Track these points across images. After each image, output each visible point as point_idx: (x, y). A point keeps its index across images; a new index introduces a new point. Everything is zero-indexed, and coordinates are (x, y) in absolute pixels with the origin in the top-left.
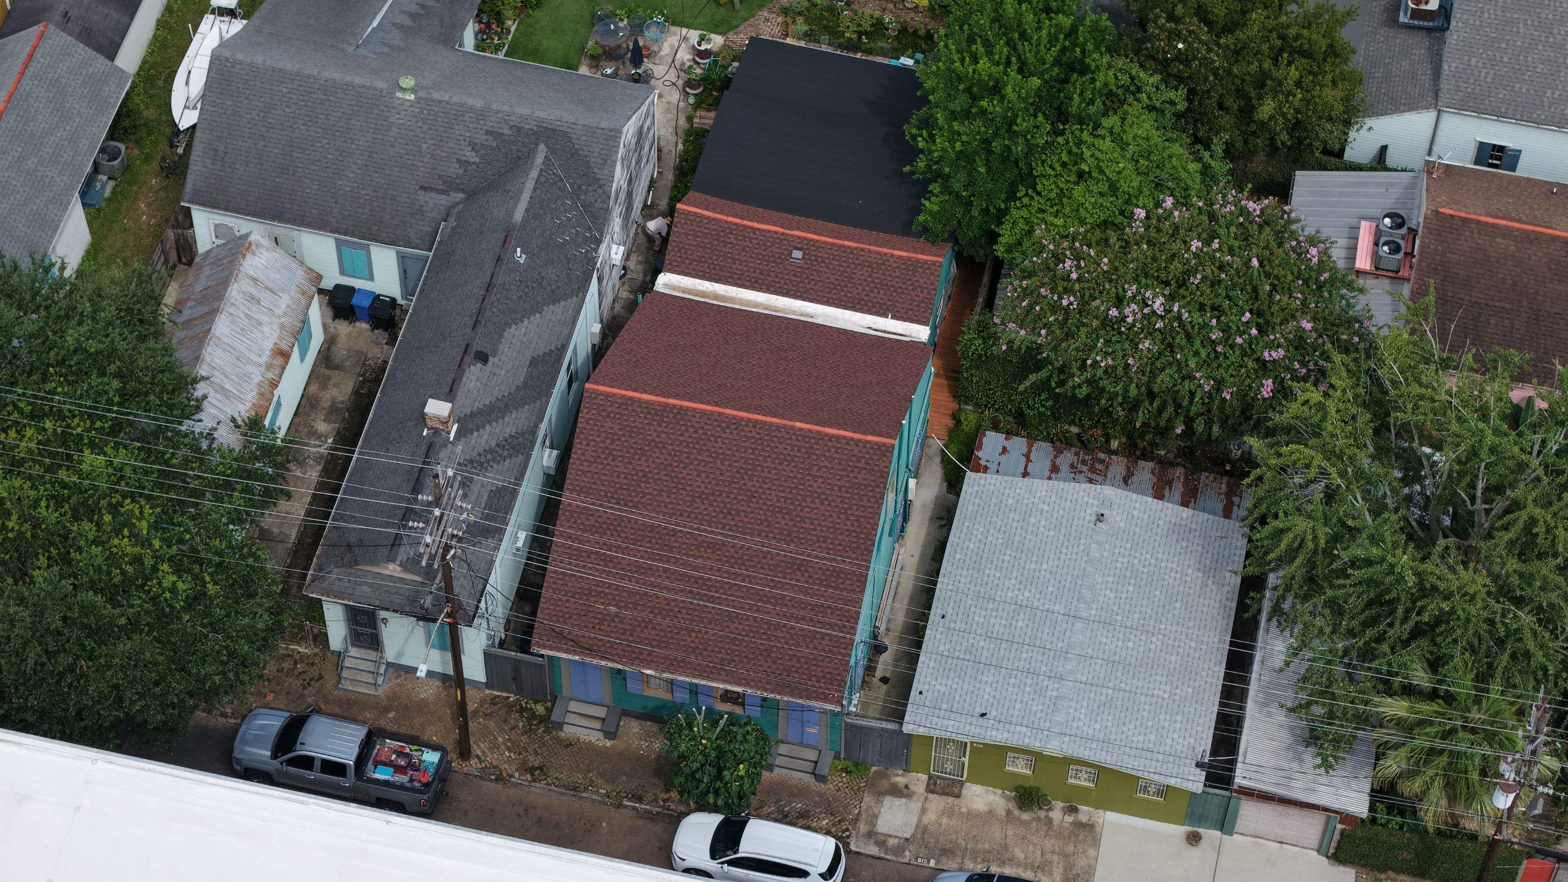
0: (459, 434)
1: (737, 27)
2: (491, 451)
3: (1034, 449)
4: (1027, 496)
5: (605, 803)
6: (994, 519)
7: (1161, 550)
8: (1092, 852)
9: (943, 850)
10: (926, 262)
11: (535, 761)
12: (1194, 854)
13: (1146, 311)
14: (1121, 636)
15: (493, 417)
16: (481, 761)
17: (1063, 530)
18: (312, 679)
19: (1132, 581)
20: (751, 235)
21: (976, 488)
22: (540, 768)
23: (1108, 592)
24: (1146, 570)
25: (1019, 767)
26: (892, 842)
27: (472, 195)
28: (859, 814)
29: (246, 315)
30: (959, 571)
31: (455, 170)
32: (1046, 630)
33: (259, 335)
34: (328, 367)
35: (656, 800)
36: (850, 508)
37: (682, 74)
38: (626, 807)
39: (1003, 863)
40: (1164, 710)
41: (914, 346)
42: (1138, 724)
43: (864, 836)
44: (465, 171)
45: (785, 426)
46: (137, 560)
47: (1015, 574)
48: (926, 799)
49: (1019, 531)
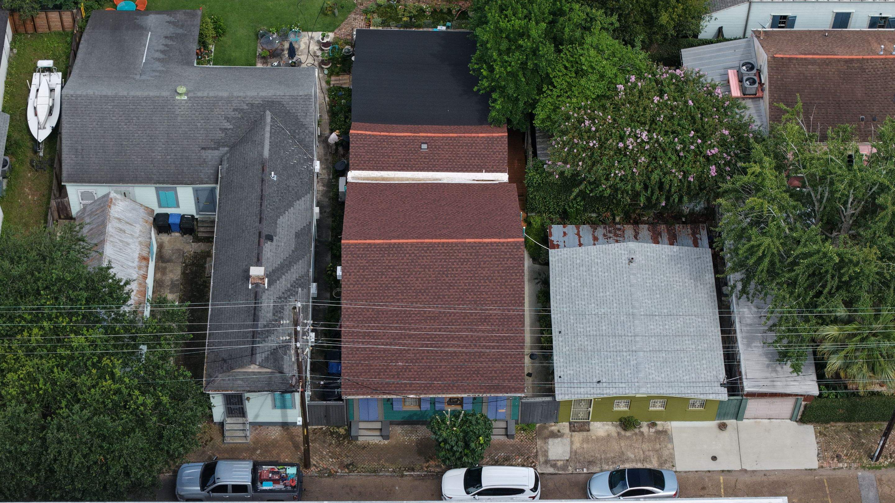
0: (269, 284)
1: (339, 25)
2: (289, 290)
3: (580, 230)
4: (587, 256)
5: (394, 476)
6: (572, 273)
7: (668, 272)
8: (670, 446)
9: (589, 462)
10: (498, 137)
11: (347, 461)
12: (725, 435)
13: (639, 141)
14: (661, 323)
15: (285, 270)
16: (317, 467)
17: (612, 272)
18: (207, 441)
19: (658, 292)
20: (396, 140)
21: (557, 258)
22: (352, 464)
23: (646, 301)
24: (663, 284)
25: (622, 408)
26: (560, 463)
27: (233, 147)
28: (537, 452)
29: (120, 240)
30: (561, 305)
31: (220, 135)
32: (620, 328)
33: (129, 250)
34: (163, 262)
35: (422, 468)
36: (506, 282)
37: (316, 58)
38: (406, 475)
39: (623, 462)
40: (695, 359)
41: (501, 185)
42: (684, 369)
43: (543, 463)
44: (226, 134)
45: (460, 243)
46: (118, 392)
47: (593, 301)
48: (571, 436)
49: (588, 277)
